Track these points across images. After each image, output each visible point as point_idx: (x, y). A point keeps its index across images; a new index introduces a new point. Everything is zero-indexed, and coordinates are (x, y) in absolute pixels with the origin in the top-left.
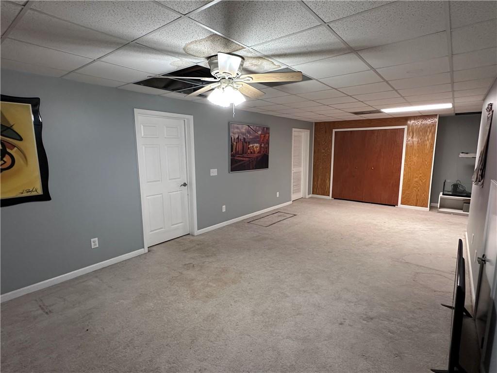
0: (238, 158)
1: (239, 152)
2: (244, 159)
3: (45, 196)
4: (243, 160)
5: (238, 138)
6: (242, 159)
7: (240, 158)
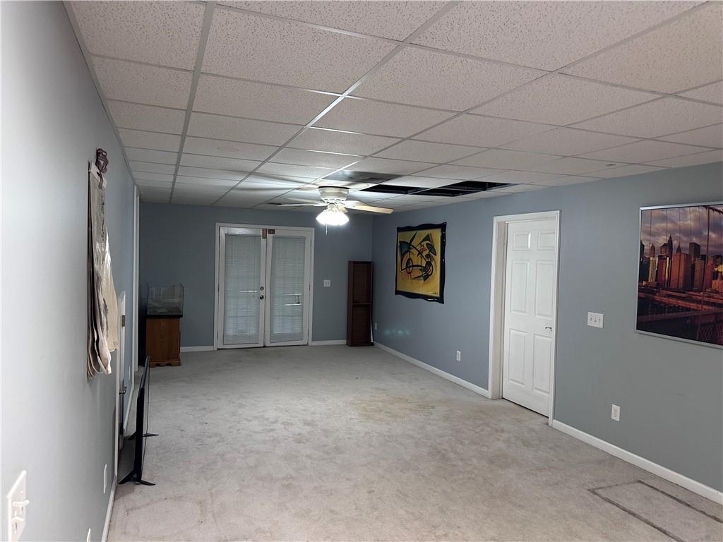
0: (665, 300)
1: (673, 285)
2: (693, 306)
3: (441, 300)
4: (688, 309)
5: (669, 245)
6: (681, 303)
7: (673, 301)
